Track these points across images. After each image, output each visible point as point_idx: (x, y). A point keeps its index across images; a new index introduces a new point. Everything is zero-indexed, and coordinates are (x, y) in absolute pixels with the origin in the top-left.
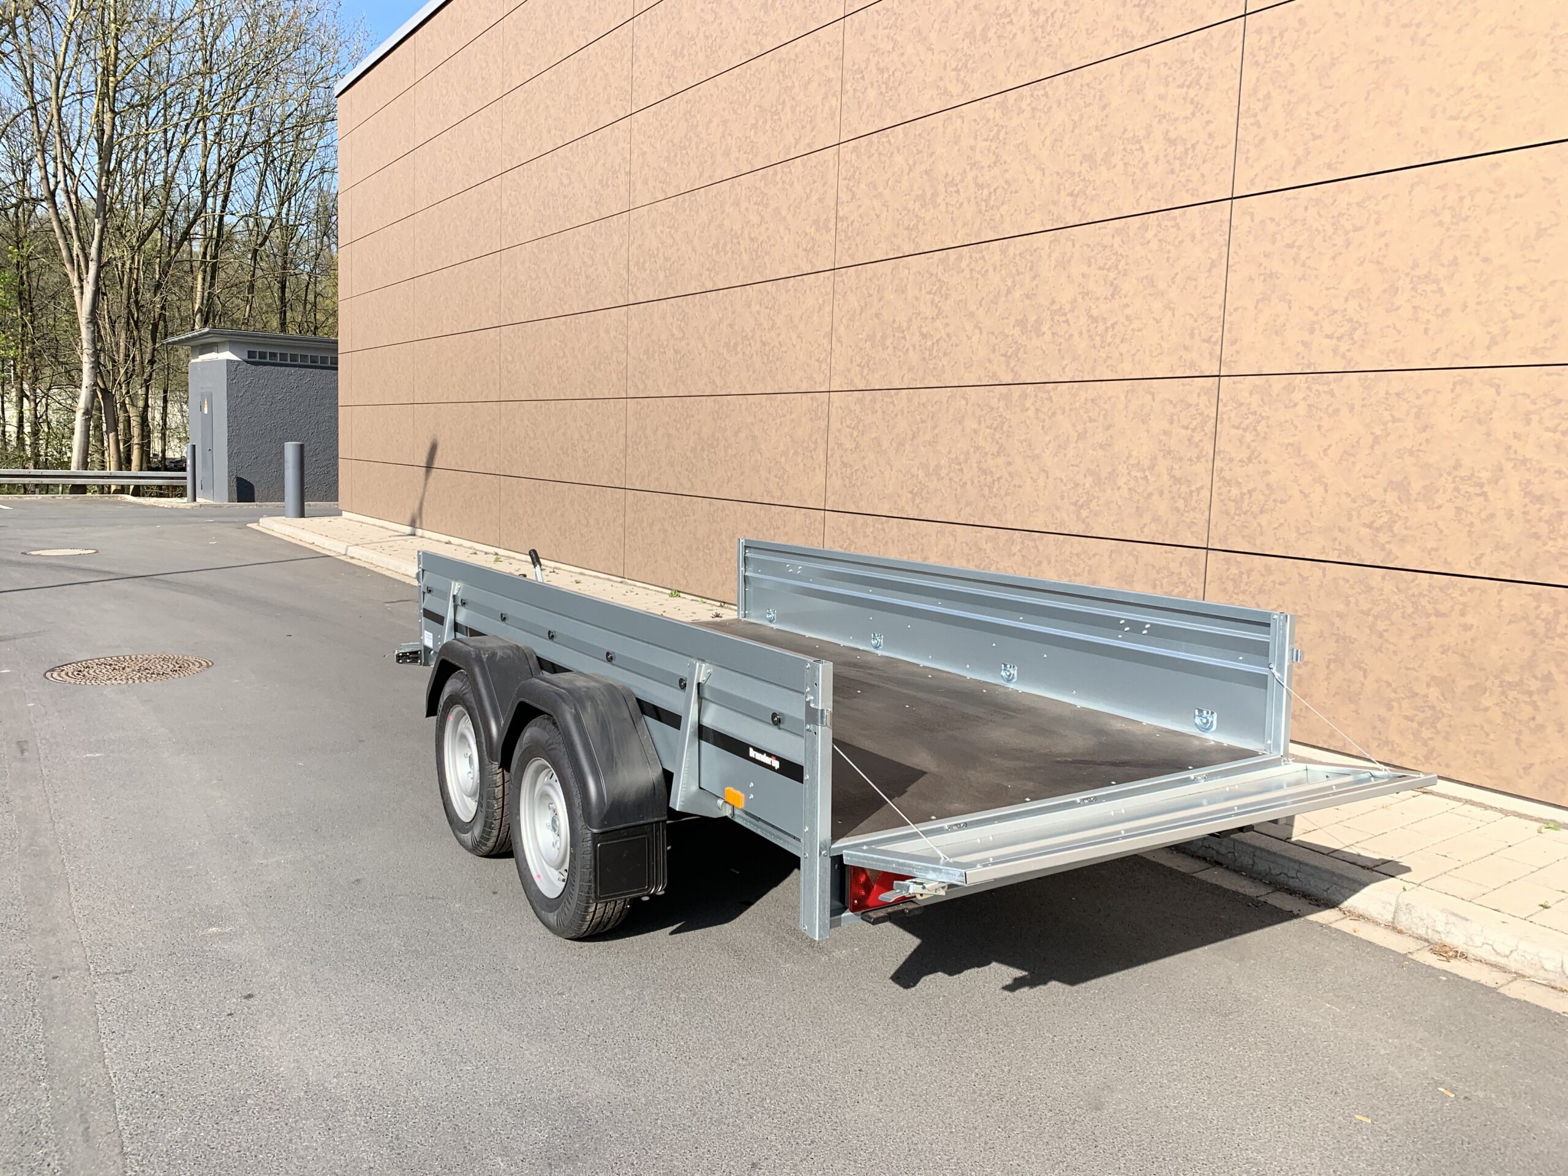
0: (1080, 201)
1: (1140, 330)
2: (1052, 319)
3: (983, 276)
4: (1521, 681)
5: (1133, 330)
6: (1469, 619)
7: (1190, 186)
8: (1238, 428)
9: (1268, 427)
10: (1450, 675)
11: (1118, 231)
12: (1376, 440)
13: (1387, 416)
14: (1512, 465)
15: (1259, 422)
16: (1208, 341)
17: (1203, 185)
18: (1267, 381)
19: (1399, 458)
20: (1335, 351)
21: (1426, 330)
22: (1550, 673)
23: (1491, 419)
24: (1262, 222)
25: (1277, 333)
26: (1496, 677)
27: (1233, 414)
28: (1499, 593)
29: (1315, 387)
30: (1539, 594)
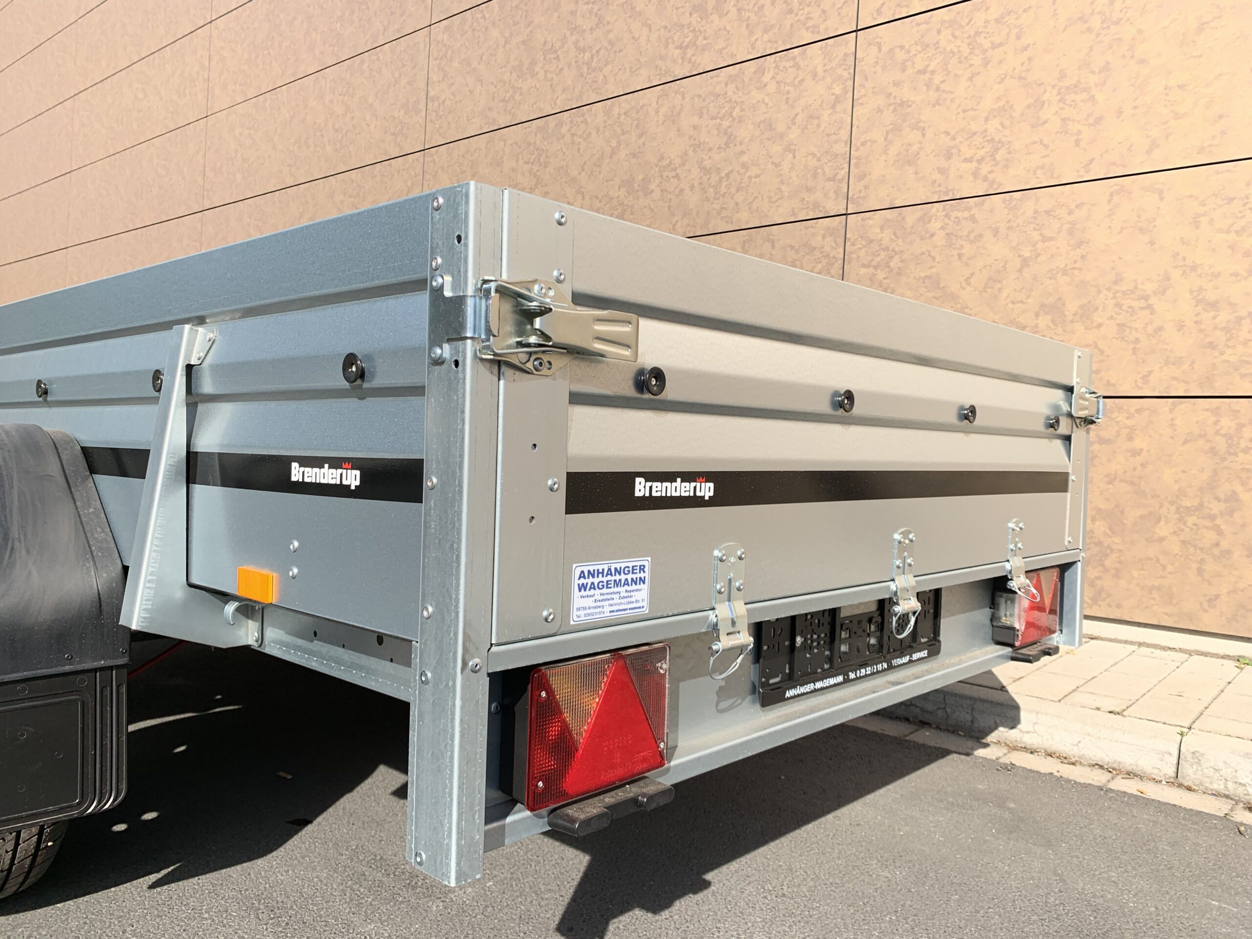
0: (690, 52)
1: (757, 176)
2: (661, 176)
3: (585, 140)
4: (1201, 505)
5: (750, 177)
6: (1138, 443)
7: (810, 23)
8: (868, 266)
9: (902, 261)
10: (1117, 506)
11: (731, 78)
12: (1025, 262)
13: (1036, 236)
14: (1181, 272)
15: (891, 258)
16: (833, 179)
17: (825, 20)
18: (900, 214)
19: (1051, 279)
20: (975, 174)
21: (1077, 142)
22: (1234, 492)
23: (1155, 226)
24: (891, 50)
25: (909, 163)
26: (1172, 503)
27: (862, 253)
28: (1171, 411)
29: (954, 214)
30: (1218, 408)
